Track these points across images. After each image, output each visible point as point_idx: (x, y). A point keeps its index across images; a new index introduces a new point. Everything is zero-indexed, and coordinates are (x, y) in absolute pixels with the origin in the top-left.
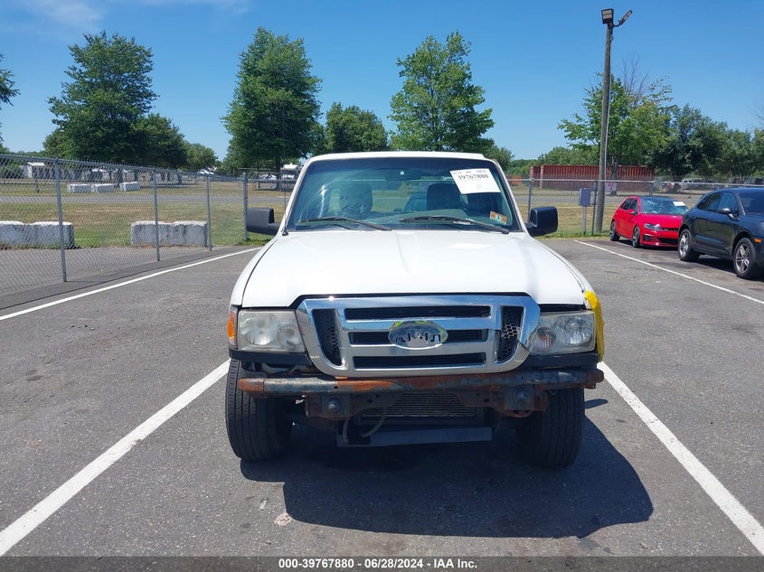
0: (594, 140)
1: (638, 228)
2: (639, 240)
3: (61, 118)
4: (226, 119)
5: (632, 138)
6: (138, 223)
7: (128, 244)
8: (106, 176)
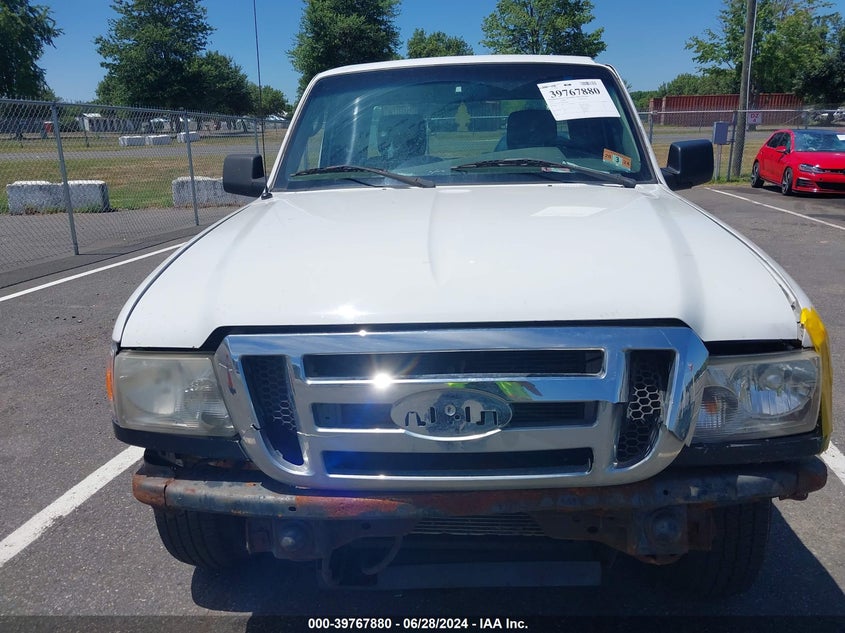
0: (731, 62)
1: (791, 171)
2: (790, 186)
3: (109, 60)
4: (294, 54)
5: (777, 58)
6: (180, 179)
7: (170, 205)
8: (167, 127)
